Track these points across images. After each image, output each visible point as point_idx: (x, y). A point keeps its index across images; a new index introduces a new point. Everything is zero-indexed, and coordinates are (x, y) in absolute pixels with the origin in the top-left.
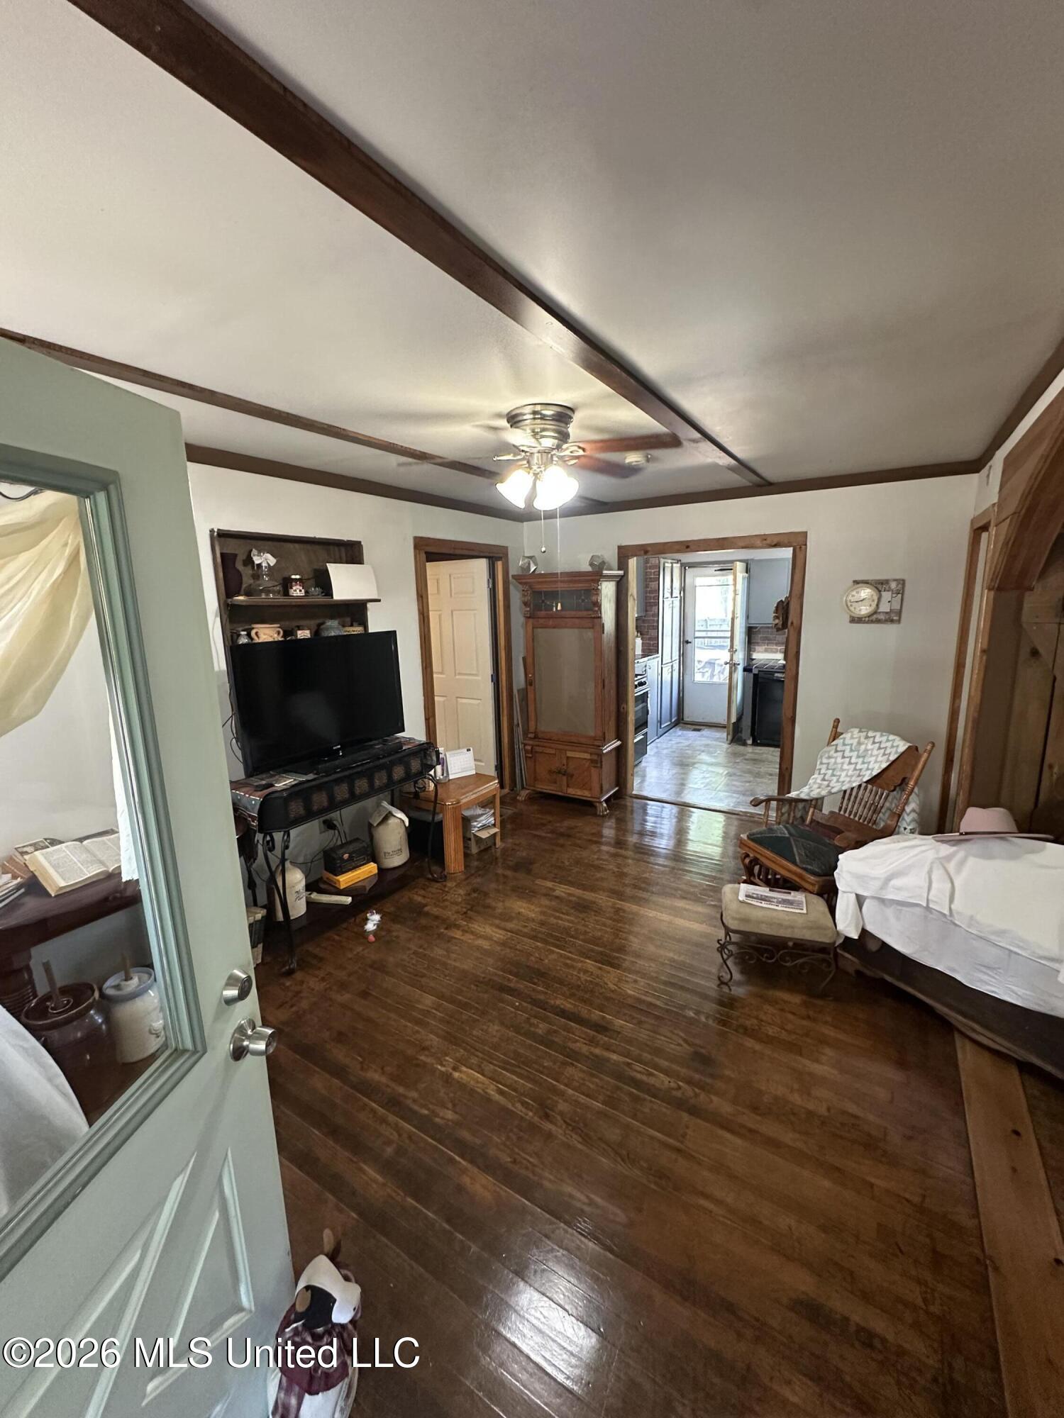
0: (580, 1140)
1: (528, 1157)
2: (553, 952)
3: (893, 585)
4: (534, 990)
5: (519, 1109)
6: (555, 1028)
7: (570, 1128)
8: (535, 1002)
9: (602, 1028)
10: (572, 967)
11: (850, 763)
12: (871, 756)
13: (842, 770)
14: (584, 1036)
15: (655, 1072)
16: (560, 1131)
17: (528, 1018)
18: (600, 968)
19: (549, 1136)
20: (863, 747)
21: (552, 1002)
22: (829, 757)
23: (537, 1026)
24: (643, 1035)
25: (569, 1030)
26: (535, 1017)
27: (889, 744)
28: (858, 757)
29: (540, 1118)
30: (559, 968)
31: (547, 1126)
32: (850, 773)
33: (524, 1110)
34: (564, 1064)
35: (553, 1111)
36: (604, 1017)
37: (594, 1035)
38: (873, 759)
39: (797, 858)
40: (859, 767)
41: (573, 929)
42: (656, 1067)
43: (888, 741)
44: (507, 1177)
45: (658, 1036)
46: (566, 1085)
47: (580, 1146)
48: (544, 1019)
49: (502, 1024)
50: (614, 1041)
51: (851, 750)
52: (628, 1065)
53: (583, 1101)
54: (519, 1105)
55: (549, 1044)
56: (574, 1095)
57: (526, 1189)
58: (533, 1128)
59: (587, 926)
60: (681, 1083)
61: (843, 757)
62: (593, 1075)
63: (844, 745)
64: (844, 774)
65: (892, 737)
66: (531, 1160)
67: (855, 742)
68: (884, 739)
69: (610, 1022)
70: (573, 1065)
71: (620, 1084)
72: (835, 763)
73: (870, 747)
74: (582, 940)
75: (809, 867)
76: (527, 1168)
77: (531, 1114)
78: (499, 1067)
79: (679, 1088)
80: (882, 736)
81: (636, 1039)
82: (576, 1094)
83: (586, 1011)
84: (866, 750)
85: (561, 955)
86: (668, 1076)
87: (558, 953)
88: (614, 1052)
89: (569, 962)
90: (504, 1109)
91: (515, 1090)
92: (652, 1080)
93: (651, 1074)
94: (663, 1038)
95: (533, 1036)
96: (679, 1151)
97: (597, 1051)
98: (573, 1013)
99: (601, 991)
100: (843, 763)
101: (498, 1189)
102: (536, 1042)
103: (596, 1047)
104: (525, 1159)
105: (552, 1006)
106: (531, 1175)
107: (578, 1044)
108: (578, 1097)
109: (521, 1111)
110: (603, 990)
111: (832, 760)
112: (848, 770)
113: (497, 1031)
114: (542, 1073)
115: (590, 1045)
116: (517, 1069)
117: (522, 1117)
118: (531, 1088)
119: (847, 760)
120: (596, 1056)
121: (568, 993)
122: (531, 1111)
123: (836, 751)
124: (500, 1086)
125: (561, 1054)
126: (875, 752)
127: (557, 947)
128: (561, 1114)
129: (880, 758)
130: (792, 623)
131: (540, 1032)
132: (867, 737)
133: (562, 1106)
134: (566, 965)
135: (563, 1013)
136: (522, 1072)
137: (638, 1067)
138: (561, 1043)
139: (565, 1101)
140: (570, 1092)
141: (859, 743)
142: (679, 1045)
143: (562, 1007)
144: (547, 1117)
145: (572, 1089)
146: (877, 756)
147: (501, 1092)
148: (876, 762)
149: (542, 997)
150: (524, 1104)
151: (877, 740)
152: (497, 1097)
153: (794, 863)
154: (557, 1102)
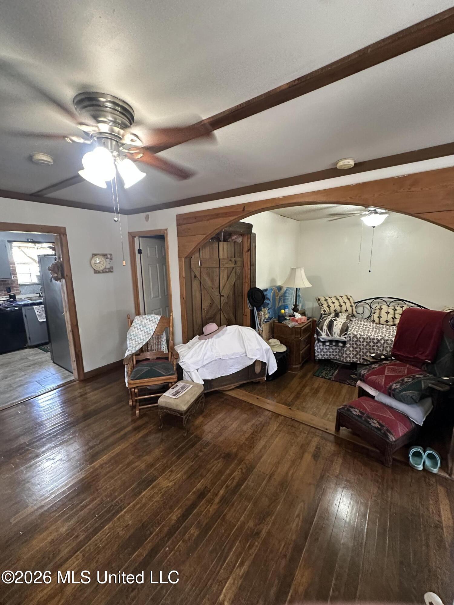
0: (269, 517)
1: (282, 547)
2: (123, 516)
3: (109, 256)
4: (157, 535)
5: (254, 551)
6: (196, 523)
7: (264, 521)
8: (170, 534)
9: (201, 495)
10: (144, 505)
11: (141, 331)
12: (148, 325)
13: (140, 335)
14: (205, 506)
15: (233, 476)
16: (266, 527)
17: (183, 541)
18: (153, 488)
19: (269, 533)
20: (143, 323)
21: (173, 522)
22: (133, 331)
23: (192, 535)
24: (210, 476)
25: (199, 514)
26: (184, 535)
27: (153, 318)
28: (143, 327)
29: (258, 538)
30: (142, 514)
31: (264, 534)
32: (144, 335)
33: (254, 548)
34: (224, 519)
35: (254, 529)
36: (194, 492)
37: (206, 500)
38: (150, 326)
39: (163, 373)
40: (146, 331)
41: (104, 499)
42: (230, 475)
43: (152, 317)
44: (293, 561)
45: (212, 469)
46: (238, 521)
47: (273, 518)
48: (187, 529)
49: (184, 562)
50: (212, 490)
51: (140, 326)
52: (227, 486)
53: (248, 513)
54: (251, 552)
55: (208, 527)
56: (244, 517)
57: (298, 549)
58: (265, 542)
59: (107, 489)
60: (239, 468)
61: (138, 329)
62: (233, 505)
63: (136, 324)
64: (141, 336)
65: (152, 315)
66: (283, 545)
67: (140, 322)
68: (150, 317)
69: (198, 490)
70: (225, 515)
71: (238, 493)
72: (136, 333)
73: (146, 322)
74: (120, 494)
75: (170, 373)
76: (288, 548)
77: (256, 543)
78: (222, 565)
79: (241, 469)
80: (148, 316)
81: (212, 480)
82: (243, 515)
83: (187, 501)
84: (145, 324)
85: (129, 511)
86: (235, 471)
87: (125, 513)
88: (219, 492)
89: (139, 506)
90: (253, 562)
91: (240, 554)
92: (237, 478)
93: (234, 478)
94: (214, 468)
95: (200, 537)
96: (270, 477)
97: (217, 500)
98: (186, 510)
99: (173, 490)
100: (139, 332)
101: (302, 566)
102: (205, 537)
103: (214, 500)
104: (283, 549)
105: (177, 522)
106: (291, 546)
107: (211, 509)
108: (245, 515)
109: (255, 550)
110: (172, 489)
111: (134, 333)
112: (142, 334)
113: (190, 566)
114: (229, 534)
115: (212, 503)
116: (226, 551)
117: (259, 549)
118: (240, 542)
119: (140, 330)
120: (221, 501)
121: (168, 510)
122: (254, 543)
123: (135, 328)
124: (238, 564)
125: (217, 520)
126: (149, 323)
127: (118, 512)
128: (255, 526)
129: (152, 325)
130: (67, 275)
131: (197, 533)
132: (143, 318)
133: (251, 524)
134: (140, 508)
135: (184, 516)
136: (227, 548)
137: (229, 482)
138: (208, 520)
139: (248, 522)
140: (242, 518)
141: (141, 322)
142: (218, 463)
143: (179, 515)
144: (258, 534)
145: (241, 517)
146: (151, 324)
147: (242, 564)
148: (152, 326)
149: (166, 529)
150: (250, 547)
151: (147, 318)
152: (245, 567)
153: (164, 376)
154: (249, 527)
